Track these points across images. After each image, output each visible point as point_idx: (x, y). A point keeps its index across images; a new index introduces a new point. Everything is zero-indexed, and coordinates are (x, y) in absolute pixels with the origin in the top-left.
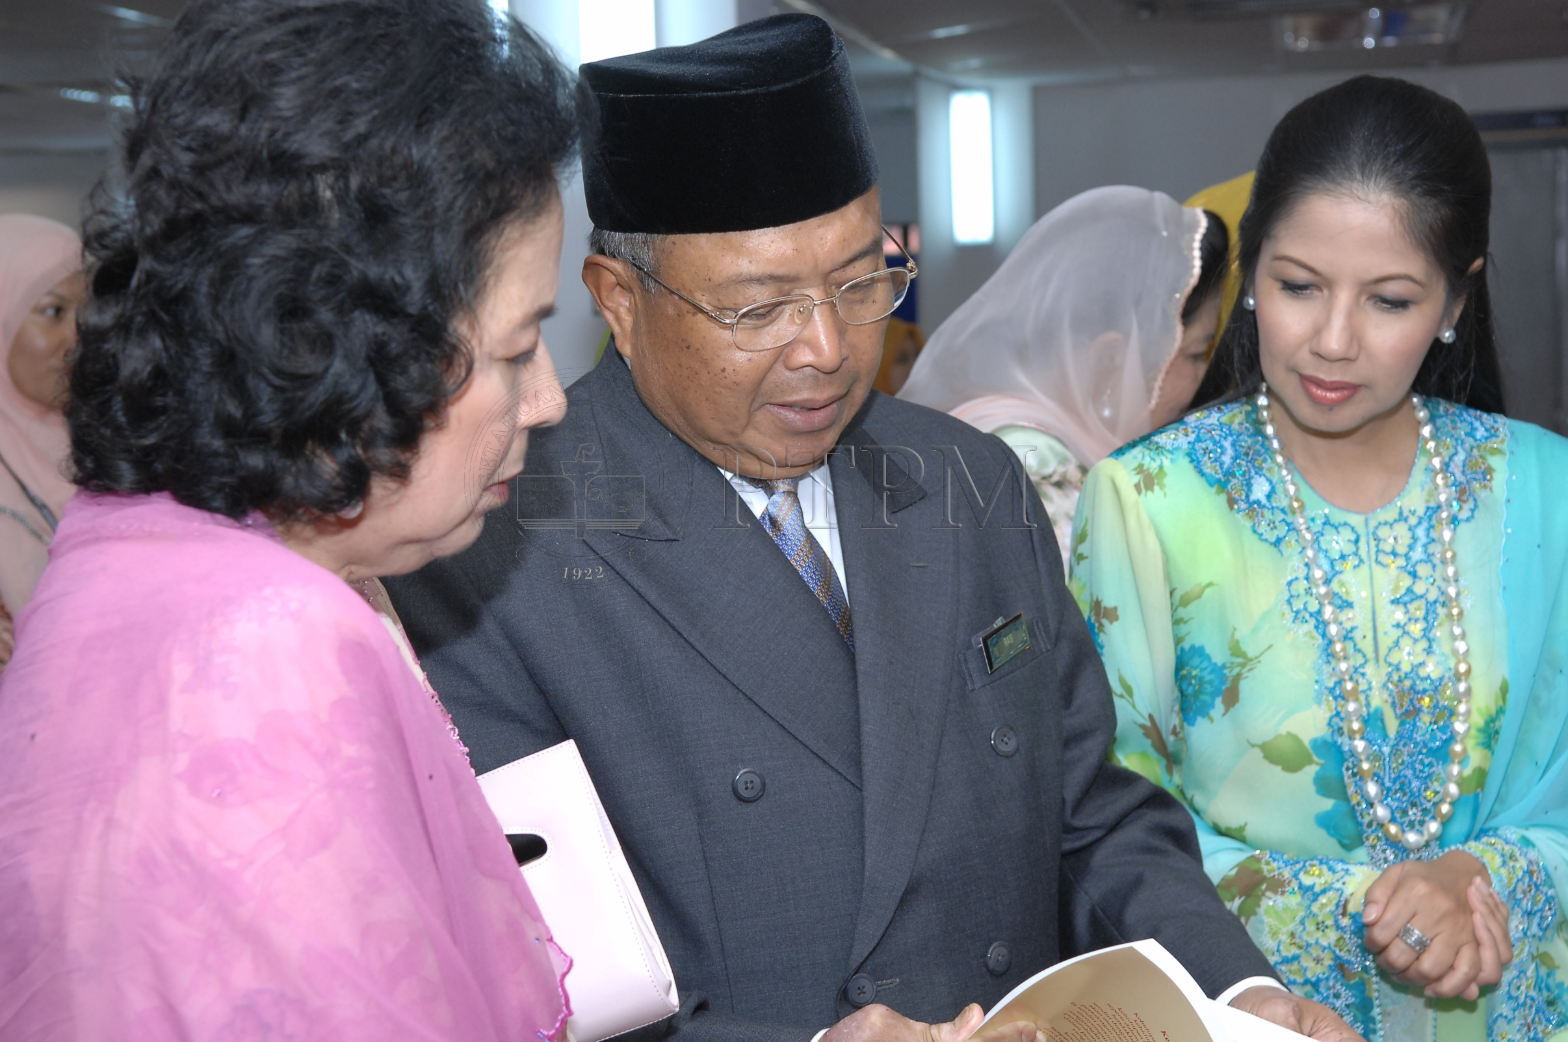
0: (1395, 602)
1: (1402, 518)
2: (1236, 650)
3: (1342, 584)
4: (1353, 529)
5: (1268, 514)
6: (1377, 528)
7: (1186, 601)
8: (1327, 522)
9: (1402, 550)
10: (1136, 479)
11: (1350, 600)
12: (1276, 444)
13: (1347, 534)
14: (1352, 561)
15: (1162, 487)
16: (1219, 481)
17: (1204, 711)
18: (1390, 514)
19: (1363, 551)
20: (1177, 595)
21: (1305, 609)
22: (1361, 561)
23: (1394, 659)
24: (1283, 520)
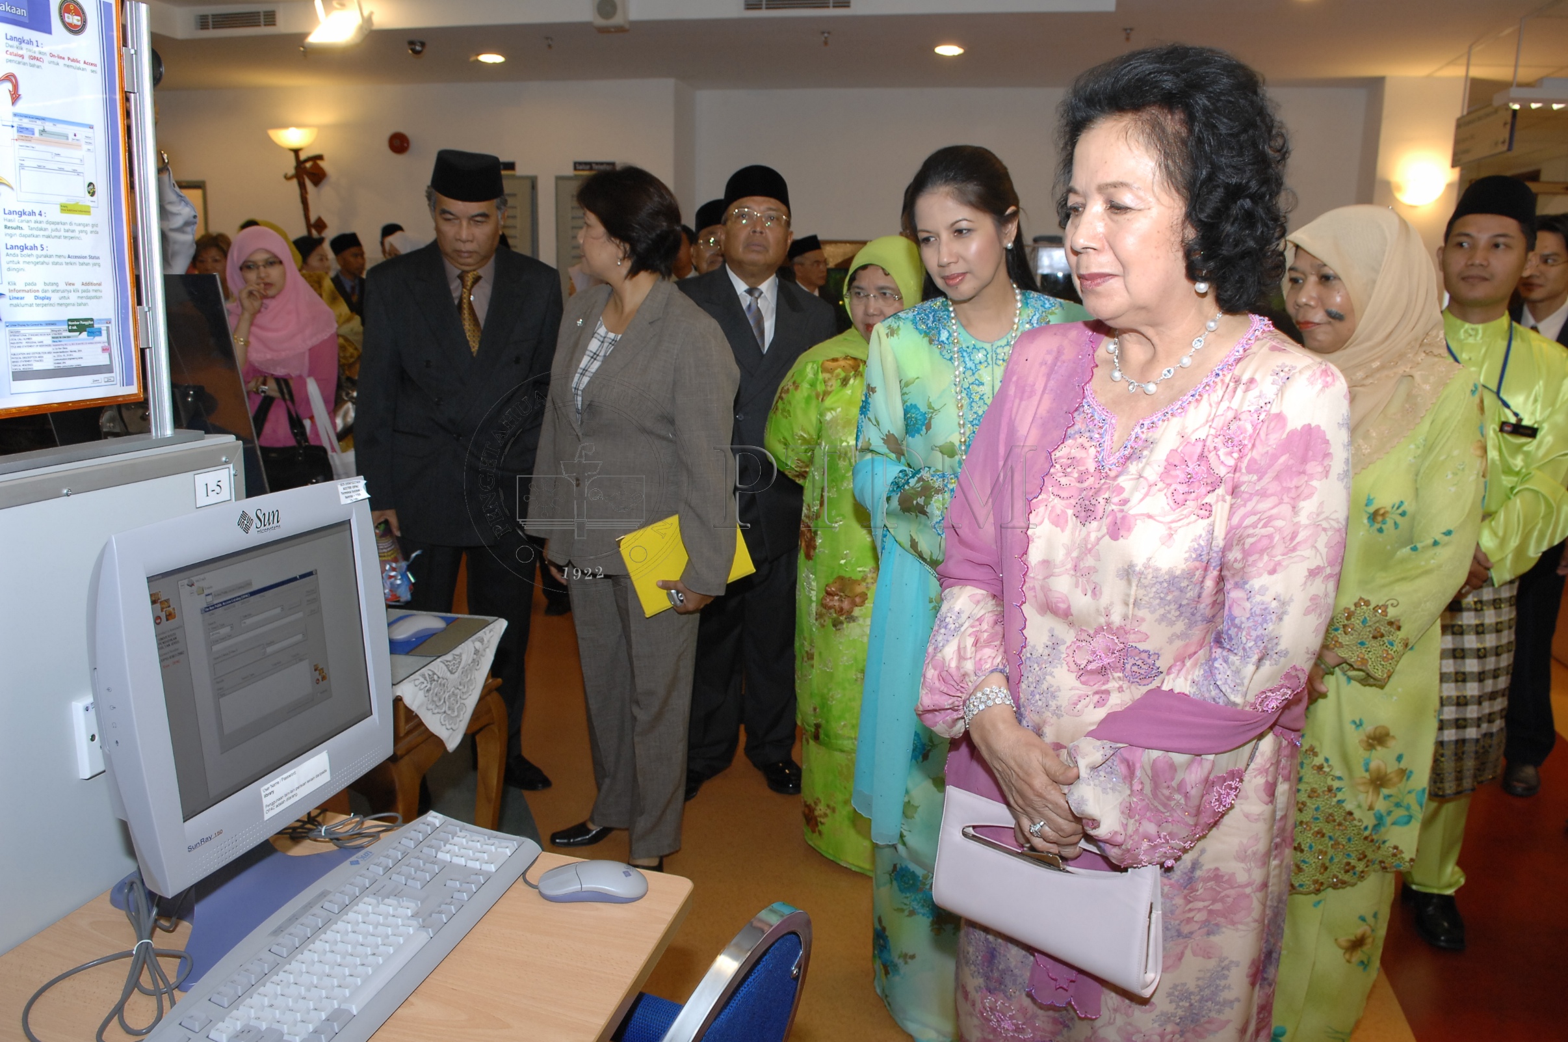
2: (930, 406)
3: (980, 375)
7: (907, 385)
8: (974, 347)
10: (887, 331)
12: (953, 315)
14: (985, 364)
15: (898, 335)
16: (925, 332)
17: (918, 431)
18: (1004, 342)
20: (903, 382)
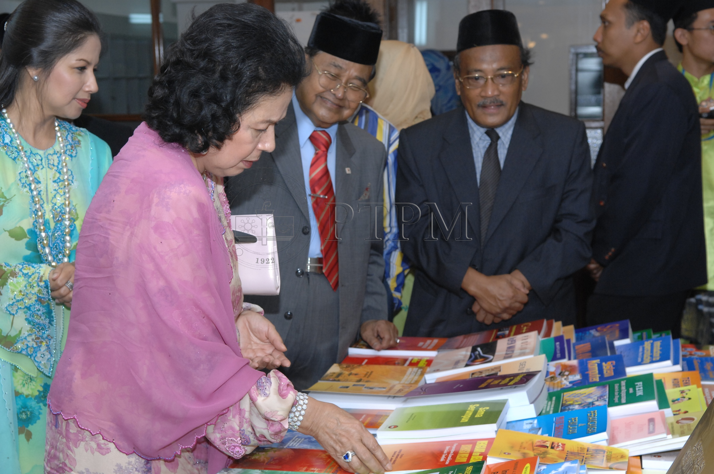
0: (54, 182)
1: (55, 153)
4: (40, 155)
5: (11, 149)
6: (47, 155)
9: (56, 164)
11: (40, 181)
13: (38, 157)
19: (44, 164)
21: (26, 183)
22: (43, 167)
23: (54, 201)
24: (16, 151)
